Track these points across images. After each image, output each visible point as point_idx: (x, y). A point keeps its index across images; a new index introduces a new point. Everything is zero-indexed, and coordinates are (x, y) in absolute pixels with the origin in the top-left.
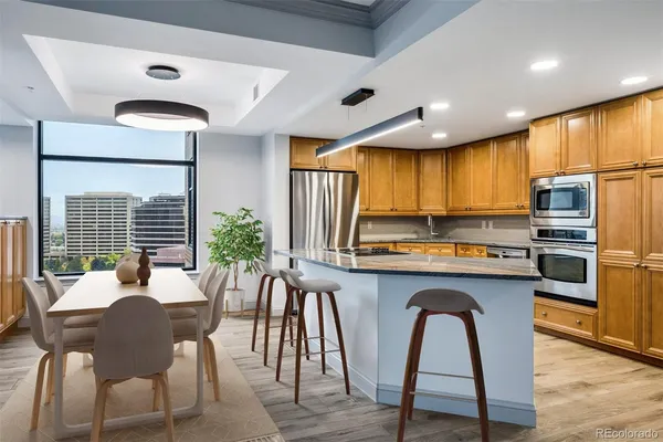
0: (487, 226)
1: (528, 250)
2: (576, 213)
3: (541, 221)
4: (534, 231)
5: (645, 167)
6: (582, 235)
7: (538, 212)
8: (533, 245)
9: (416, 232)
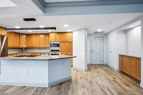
0: (36, 49)
1: (49, 53)
2: (58, 47)
3: (52, 49)
4: (50, 50)
5: (67, 42)
6: (59, 51)
7: (51, 47)
8: (50, 52)
9: (17, 51)
